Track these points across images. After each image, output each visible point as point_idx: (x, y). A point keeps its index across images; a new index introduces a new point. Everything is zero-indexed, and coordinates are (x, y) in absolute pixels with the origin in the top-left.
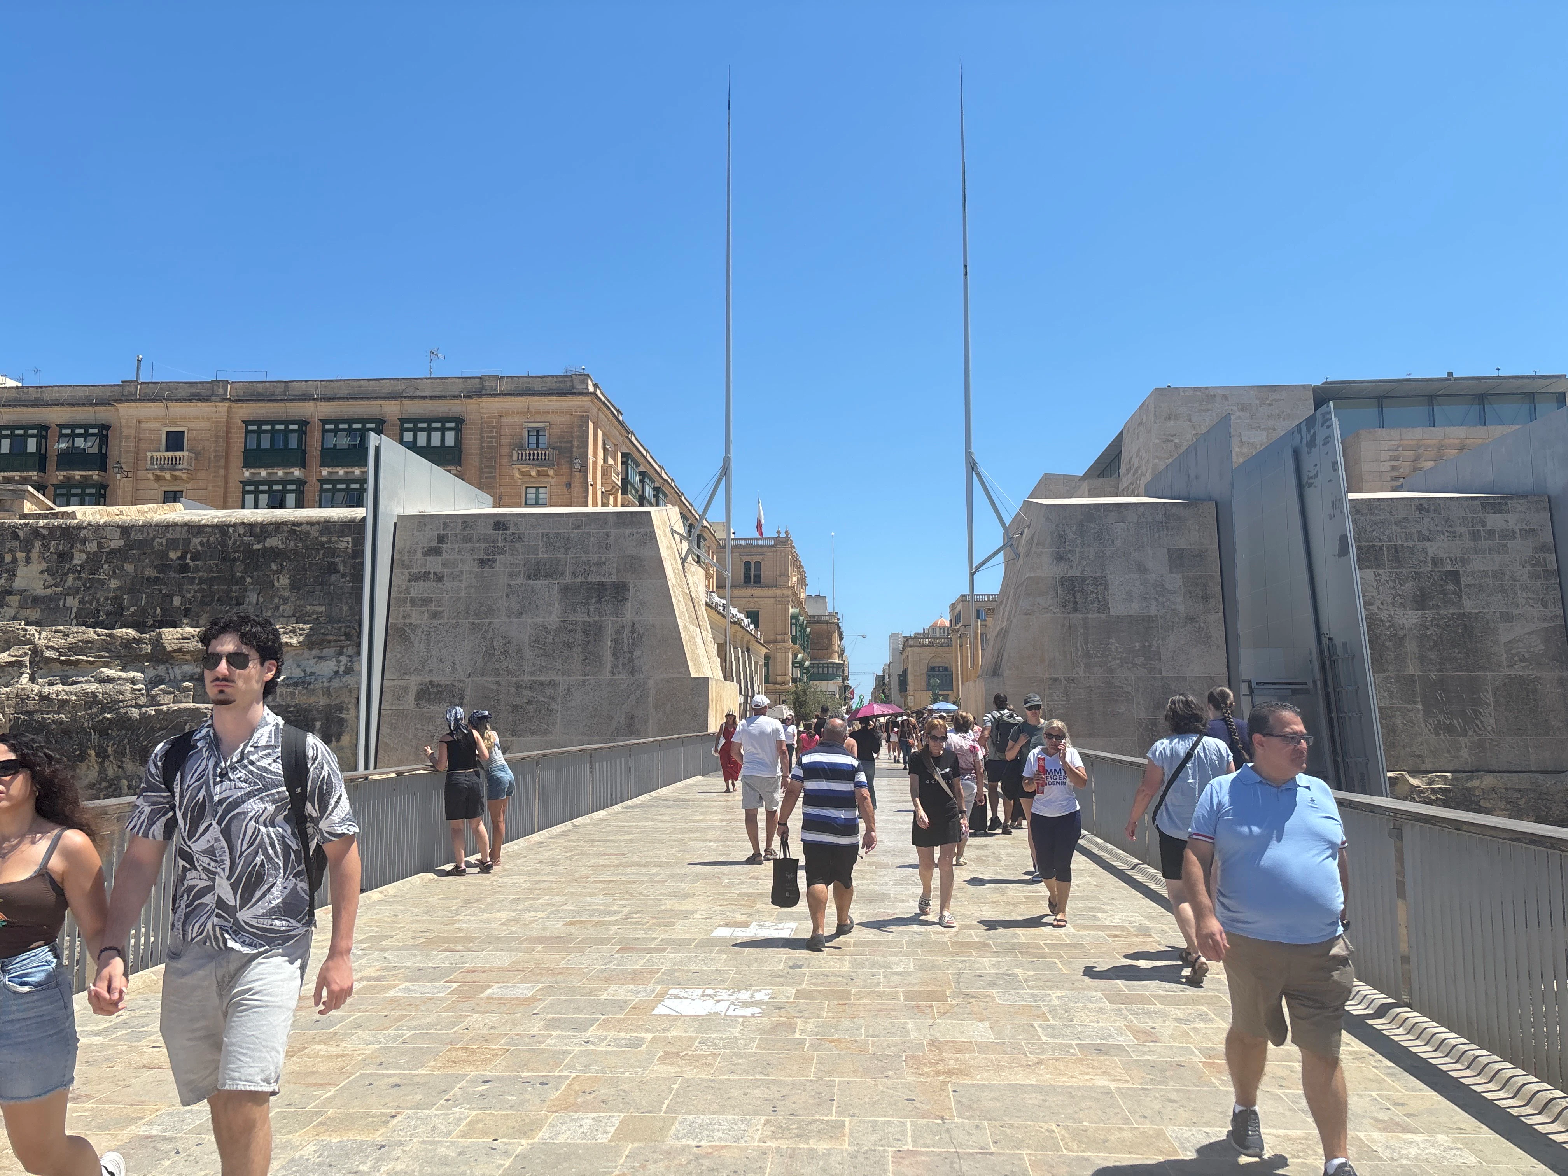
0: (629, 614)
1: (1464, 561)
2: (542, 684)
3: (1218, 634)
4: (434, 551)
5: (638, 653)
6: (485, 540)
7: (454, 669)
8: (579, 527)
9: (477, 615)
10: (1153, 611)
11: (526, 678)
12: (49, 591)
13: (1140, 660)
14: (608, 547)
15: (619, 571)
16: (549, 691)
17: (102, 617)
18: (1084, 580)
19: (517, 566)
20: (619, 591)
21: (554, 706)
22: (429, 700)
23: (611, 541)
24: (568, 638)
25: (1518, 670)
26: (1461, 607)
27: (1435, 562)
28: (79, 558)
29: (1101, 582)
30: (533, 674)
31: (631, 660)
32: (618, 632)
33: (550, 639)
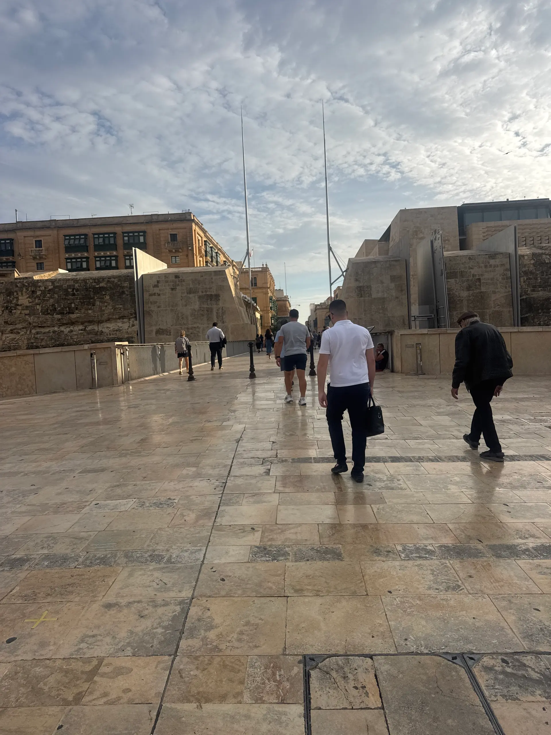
0: (221, 304)
1: (482, 275)
2: (195, 327)
3: (406, 302)
4: (156, 286)
5: (224, 317)
6: (173, 282)
7: (167, 324)
8: (202, 276)
9: (172, 306)
10: (385, 296)
11: (190, 326)
12: (31, 304)
13: (381, 311)
14: (212, 282)
15: (216, 290)
16: (197, 330)
17: (49, 311)
18: (364, 286)
19: (184, 290)
20: (217, 297)
21: (199, 334)
22: (160, 334)
23: (213, 280)
24: (202, 312)
25: (497, 309)
26: (480, 289)
27: (474, 276)
28: (39, 293)
29: (369, 287)
30: (192, 324)
31: (222, 319)
32: (218, 310)
33: (196, 313)
